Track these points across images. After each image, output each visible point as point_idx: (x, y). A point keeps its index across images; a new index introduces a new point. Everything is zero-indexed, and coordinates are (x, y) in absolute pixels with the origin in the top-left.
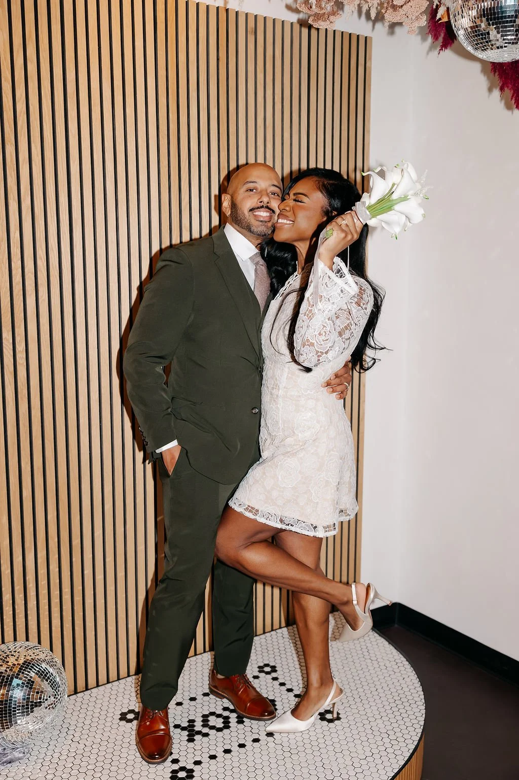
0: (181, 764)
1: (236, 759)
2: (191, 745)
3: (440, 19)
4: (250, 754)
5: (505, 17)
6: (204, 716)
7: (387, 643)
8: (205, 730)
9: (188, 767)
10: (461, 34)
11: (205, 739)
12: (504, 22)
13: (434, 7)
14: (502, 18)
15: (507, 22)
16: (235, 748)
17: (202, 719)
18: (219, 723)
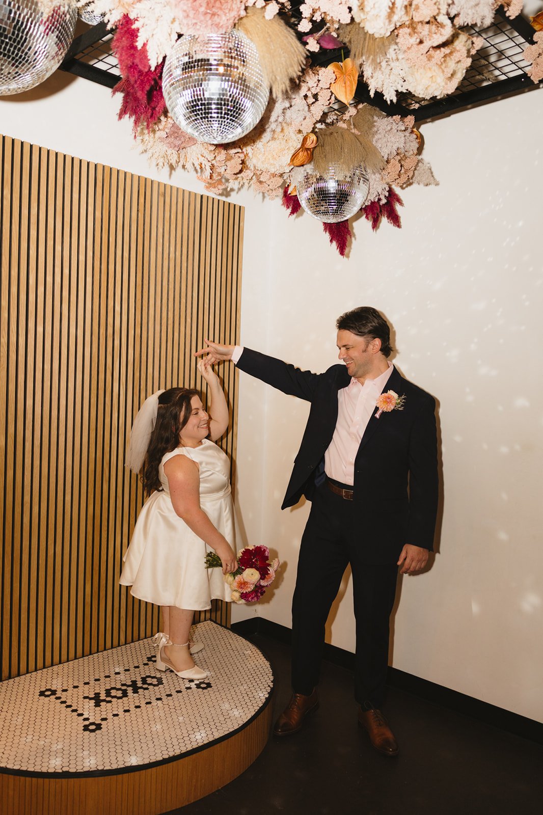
0: (91, 721)
1: (133, 716)
2: (98, 708)
3: (290, 194)
4: (144, 712)
5: (330, 193)
6: (106, 690)
7: (244, 640)
8: (109, 699)
9: (97, 722)
10: (303, 203)
11: (109, 704)
12: (329, 197)
13: (287, 186)
14: (328, 194)
15: (331, 197)
16: (132, 709)
17: (105, 692)
18: (119, 694)
